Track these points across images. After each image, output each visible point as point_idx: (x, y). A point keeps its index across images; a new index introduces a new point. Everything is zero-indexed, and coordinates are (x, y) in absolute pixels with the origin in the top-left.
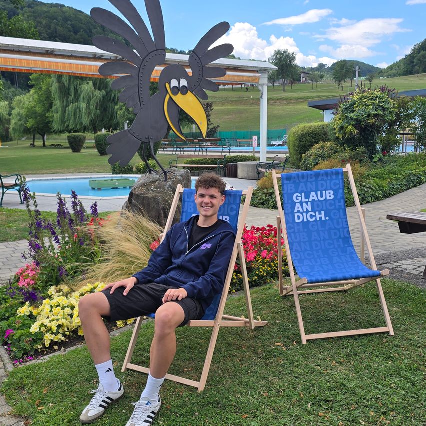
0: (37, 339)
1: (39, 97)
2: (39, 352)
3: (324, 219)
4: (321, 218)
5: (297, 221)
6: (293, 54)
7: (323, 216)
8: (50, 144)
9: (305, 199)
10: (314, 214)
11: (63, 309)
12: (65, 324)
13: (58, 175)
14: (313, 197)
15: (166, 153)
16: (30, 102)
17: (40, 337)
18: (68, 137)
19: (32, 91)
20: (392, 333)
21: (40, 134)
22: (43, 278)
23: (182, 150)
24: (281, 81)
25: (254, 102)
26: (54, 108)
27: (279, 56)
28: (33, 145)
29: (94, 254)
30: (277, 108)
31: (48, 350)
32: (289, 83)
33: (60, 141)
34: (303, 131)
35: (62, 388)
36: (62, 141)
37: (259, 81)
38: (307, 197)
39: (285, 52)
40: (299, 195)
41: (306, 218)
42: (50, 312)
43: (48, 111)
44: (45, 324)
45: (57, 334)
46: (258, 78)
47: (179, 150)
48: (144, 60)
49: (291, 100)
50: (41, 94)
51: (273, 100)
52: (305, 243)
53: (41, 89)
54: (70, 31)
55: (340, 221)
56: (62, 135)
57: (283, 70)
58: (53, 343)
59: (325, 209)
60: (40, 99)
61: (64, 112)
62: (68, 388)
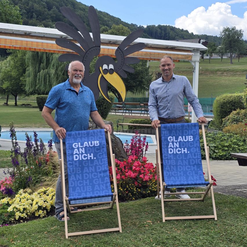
0: (11, 215)
1: (15, 63)
2: (12, 223)
3: (186, 152)
4: (184, 152)
5: (170, 153)
6: (240, 31)
7: (186, 151)
8: (21, 103)
9: (175, 140)
10: (180, 149)
11: (27, 200)
12: (28, 208)
13: (27, 128)
14: (180, 139)
15: (117, 114)
16: (6, 67)
17: (13, 214)
18: (37, 98)
19: (9, 58)
20: (216, 219)
21: (13, 94)
22: (16, 185)
23: (130, 112)
24: (229, 55)
25: (203, 72)
26: (27, 72)
27: (227, 33)
28: (6, 104)
29: (48, 172)
30: (223, 78)
31: (17, 222)
32: (237, 57)
33: (30, 101)
34: (224, 100)
35: (24, 235)
36: (31, 101)
37: (191, 58)
38: (177, 139)
39: (233, 29)
40: (172, 137)
41: (175, 151)
42: (20, 201)
43: (22, 75)
44: (16, 207)
45: (23, 213)
46: (191, 56)
47: (127, 111)
48: (86, 52)
49: (238, 71)
50: (16, 60)
51: (220, 71)
52: (173, 166)
53: (16, 56)
54: (44, 8)
55: (196, 154)
56: (32, 96)
57: (230, 45)
58: (20, 218)
59: (187, 146)
60: (15, 65)
61: (35, 76)
62: (28, 235)
